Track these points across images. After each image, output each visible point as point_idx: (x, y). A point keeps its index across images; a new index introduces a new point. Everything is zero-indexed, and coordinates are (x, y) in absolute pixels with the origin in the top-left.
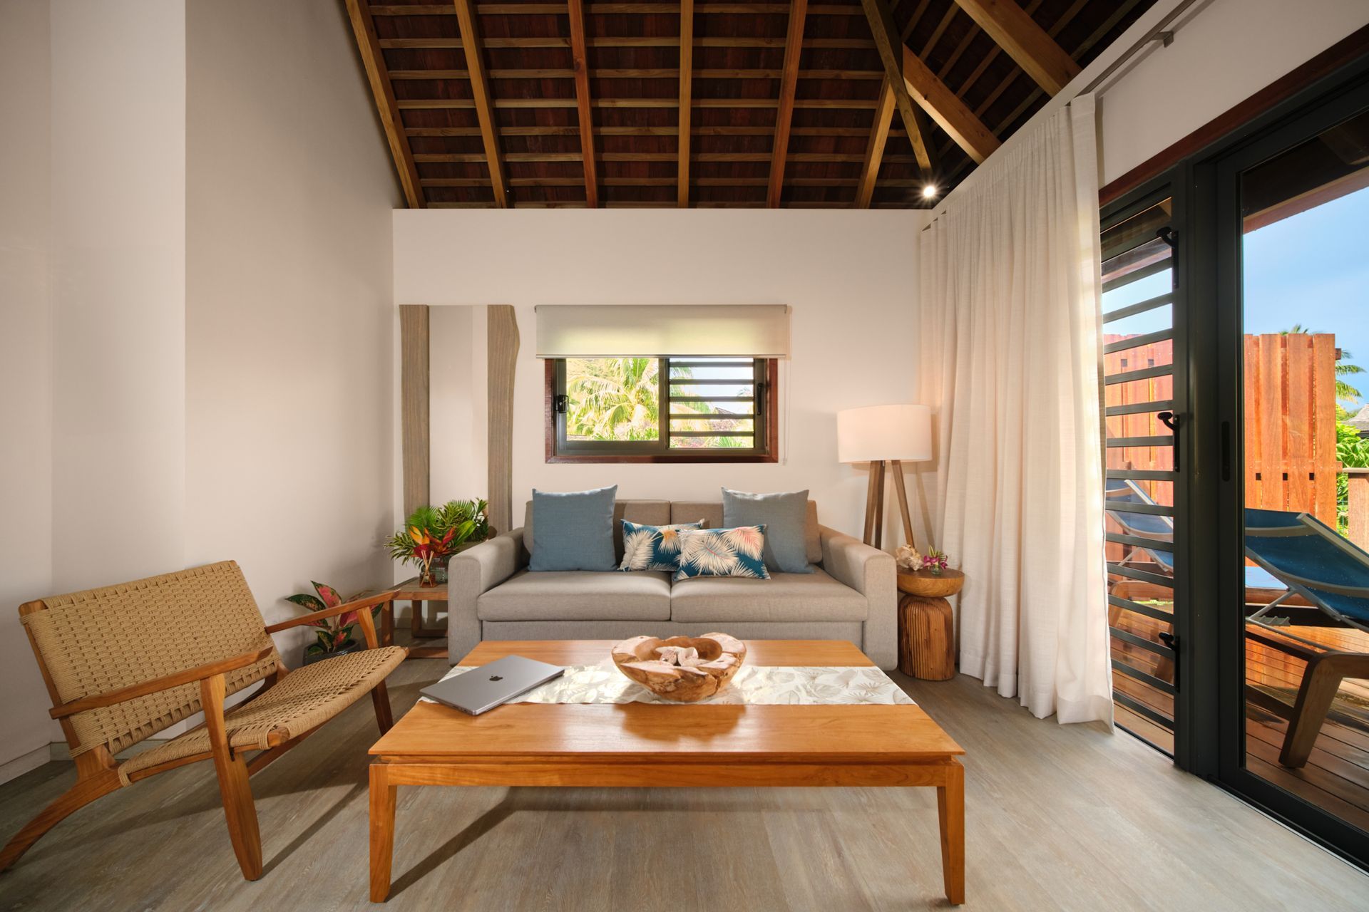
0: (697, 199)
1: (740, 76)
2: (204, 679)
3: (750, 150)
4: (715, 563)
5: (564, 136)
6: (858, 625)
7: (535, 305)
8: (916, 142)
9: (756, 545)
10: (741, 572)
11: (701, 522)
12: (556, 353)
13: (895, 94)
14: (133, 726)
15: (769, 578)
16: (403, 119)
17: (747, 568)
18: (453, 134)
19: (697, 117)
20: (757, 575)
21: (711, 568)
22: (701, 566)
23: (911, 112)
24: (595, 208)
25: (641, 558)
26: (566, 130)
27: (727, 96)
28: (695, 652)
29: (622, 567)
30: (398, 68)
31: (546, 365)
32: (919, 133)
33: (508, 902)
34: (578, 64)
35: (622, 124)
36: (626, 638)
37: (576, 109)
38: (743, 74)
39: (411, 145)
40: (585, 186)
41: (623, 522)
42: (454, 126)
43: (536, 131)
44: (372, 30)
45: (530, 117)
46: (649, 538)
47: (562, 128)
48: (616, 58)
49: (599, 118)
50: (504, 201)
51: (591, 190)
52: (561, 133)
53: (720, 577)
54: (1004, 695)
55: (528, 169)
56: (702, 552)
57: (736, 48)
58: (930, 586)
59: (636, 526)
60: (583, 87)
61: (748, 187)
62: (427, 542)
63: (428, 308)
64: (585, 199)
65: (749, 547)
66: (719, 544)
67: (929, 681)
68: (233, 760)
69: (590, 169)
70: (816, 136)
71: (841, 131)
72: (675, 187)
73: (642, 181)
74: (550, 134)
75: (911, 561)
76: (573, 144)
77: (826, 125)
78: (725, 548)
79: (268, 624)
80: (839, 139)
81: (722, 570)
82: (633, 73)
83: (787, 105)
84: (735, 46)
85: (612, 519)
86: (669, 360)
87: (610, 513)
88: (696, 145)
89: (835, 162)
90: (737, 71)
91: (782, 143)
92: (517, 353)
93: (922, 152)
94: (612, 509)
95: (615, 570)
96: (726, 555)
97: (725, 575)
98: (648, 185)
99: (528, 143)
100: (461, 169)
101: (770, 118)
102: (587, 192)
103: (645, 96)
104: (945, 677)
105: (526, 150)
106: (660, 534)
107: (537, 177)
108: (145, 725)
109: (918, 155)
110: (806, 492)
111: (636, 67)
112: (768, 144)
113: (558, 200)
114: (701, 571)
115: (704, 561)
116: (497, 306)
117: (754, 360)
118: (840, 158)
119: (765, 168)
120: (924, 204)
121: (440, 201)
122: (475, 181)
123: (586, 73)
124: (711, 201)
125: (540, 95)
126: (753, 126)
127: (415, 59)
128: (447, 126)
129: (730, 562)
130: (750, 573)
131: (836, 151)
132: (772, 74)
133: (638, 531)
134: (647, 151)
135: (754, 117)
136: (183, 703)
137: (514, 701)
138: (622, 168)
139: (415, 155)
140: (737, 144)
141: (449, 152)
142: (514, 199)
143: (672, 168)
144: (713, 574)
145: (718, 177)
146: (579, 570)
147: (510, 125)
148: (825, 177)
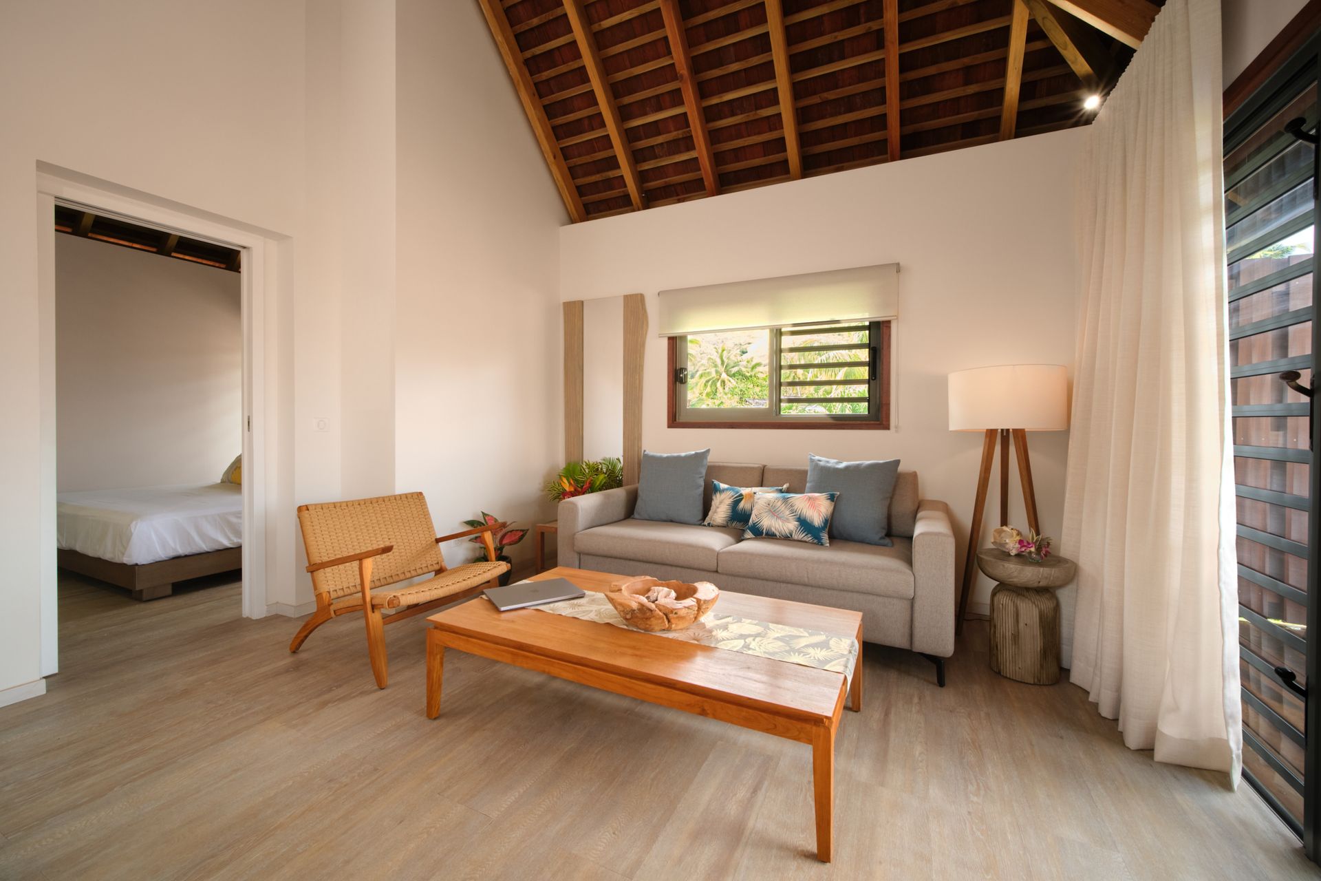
0: (812, 166)
1: (840, 38)
2: (361, 560)
3: (864, 107)
4: (777, 526)
5: (683, 138)
6: (906, 604)
7: (658, 291)
8: (1065, 49)
9: (819, 512)
10: (801, 536)
11: (785, 486)
12: (678, 331)
13: (1025, 4)
14: (345, 585)
15: (828, 545)
16: (566, 153)
17: (806, 533)
18: (599, 158)
19: (799, 90)
20: (816, 541)
21: (773, 530)
22: (765, 527)
23: (1050, 17)
24: (713, 196)
25: (720, 516)
26: (684, 132)
27: (831, 61)
28: (673, 594)
29: (706, 523)
30: (556, 117)
31: (669, 344)
32: (1068, 38)
33: (497, 742)
34: (682, 76)
35: (733, 114)
36: (633, 576)
37: (685, 114)
38: (842, 35)
39: (573, 172)
40: (702, 179)
41: (713, 482)
42: (599, 151)
43: (660, 139)
44: (534, 95)
45: (655, 128)
46: (730, 498)
47: (680, 132)
48: (718, 58)
49: (709, 115)
50: (640, 206)
51: (709, 180)
52: (681, 136)
53: (782, 539)
54: (1103, 715)
55: (660, 172)
56: (766, 515)
57: (831, 13)
58: (1015, 574)
59: (723, 486)
60: (689, 94)
61: (868, 143)
62: (572, 489)
63: (582, 302)
64: (704, 189)
65: (811, 514)
66: (783, 508)
67: (1015, 680)
68: (373, 612)
69: (705, 163)
70: (939, 74)
71: (967, 61)
72: (786, 161)
73: (757, 162)
74: (672, 139)
75: (1007, 543)
76: (688, 143)
77: (948, 59)
78: (788, 512)
79: (438, 536)
80: (968, 69)
81: (783, 533)
82: (735, 67)
83: (892, 53)
84: (828, 12)
85: (702, 479)
86: (780, 330)
87: (701, 473)
88: (802, 116)
89: (967, 96)
90: (836, 34)
91: (893, 93)
92: (646, 333)
93: (1076, 59)
94: (704, 471)
95: (700, 525)
96: (788, 519)
97: (787, 539)
98: (763, 164)
99: (656, 151)
100: (609, 184)
101: (878, 69)
102: (706, 183)
103: (750, 83)
104: (1040, 681)
105: (656, 157)
106: (741, 495)
107: (667, 178)
108: (352, 586)
109: (1072, 63)
110: (897, 462)
111: (737, 60)
112: (880, 96)
113: (687, 193)
114: (764, 531)
115: (767, 522)
116: (630, 295)
117: (870, 323)
118: (972, 89)
119: (880, 122)
120: (1084, 118)
121: (598, 213)
122: (619, 192)
123: (689, 82)
124: (830, 165)
125: (660, 109)
126: (863, 82)
127: (566, 106)
128: (595, 152)
129: (791, 526)
130: (809, 538)
131: (967, 83)
132: (874, 26)
133: (724, 490)
134: (759, 133)
135: (861, 73)
136: (377, 578)
137: (532, 608)
138: (738, 154)
139: (575, 180)
140: (849, 104)
141: (598, 172)
142: (651, 199)
143: (780, 144)
144: (776, 535)
145: (834, 141)
146: (672, 521)
147: (640, 139)
148: (958, 114)
